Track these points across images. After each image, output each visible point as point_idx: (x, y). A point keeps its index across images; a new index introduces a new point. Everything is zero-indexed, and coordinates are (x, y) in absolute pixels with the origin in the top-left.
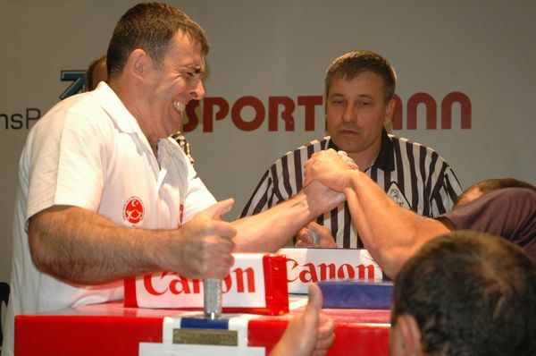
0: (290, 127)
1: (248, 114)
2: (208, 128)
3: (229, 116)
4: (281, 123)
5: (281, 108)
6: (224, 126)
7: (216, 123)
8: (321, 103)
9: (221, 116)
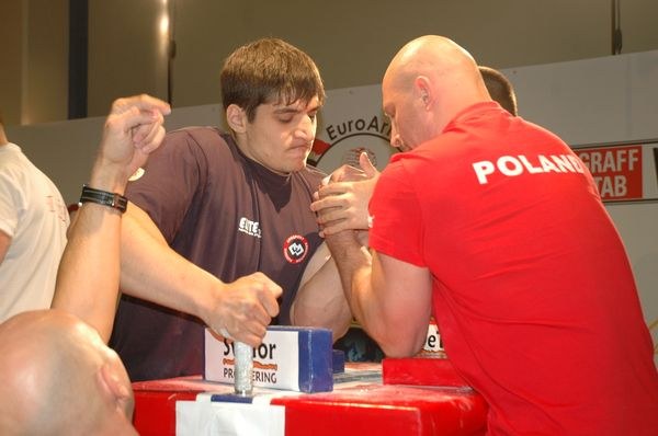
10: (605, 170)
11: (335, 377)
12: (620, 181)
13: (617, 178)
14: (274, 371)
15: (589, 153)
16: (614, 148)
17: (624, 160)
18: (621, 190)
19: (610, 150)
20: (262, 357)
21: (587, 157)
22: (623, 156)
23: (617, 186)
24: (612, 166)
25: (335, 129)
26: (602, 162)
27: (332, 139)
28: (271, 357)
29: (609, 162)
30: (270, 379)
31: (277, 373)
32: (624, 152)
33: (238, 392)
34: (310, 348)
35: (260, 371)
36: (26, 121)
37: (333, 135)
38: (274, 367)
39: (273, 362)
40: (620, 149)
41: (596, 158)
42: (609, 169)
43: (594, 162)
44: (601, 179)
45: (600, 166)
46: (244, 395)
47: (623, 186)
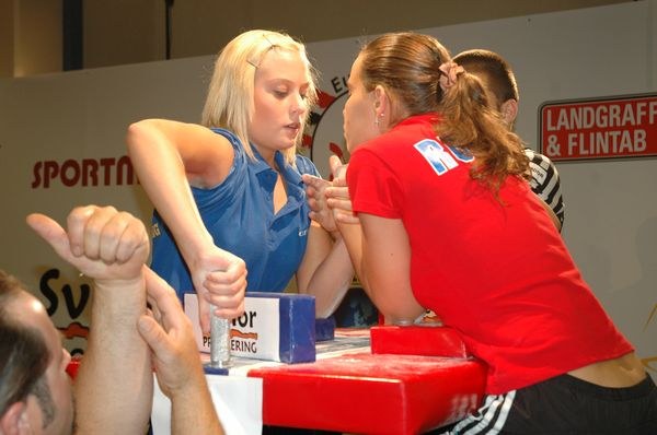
0: (95, 183)
1: (70, 173)
2: (46, 185)
3: (59, 175)
4: (90, 179)
5: (90, 168)
6: (56, 182)
7: (52, 181)
8: (113, 163)
9: (54, 176)
10: (624, 124)
11: (317, 347)
12: (640, 136)
13: (636, 132)
14: (254, 340)
15: (608, 106)
16: (634, 100)
17: (644, 113)
18: (640, 145)
19: (629, 102)
20: (243, 325)
21: (605, 110)
22: (643, 109)
23: (637, 141)
24: (632, 119)
25: (340, 80)
26: (621, 115)
27: (337, 91)
28: (251, 326)
29: (628, 115)
30: (250, 348)
31: (257, 342)
32: (644, 104)
33: (213, 363)
34: (291, 316)
35: (240, 339)
36: (19, 73)
37: (338, 87)
38: (254, 336)
39: (253, 330)
40: (640, 101)
41: (615, 111)
42: (628, 123)
43: (612, 116)
44: (619, 133)
45: (618, 119)
46: (221, 366)
47: (642, 140)
